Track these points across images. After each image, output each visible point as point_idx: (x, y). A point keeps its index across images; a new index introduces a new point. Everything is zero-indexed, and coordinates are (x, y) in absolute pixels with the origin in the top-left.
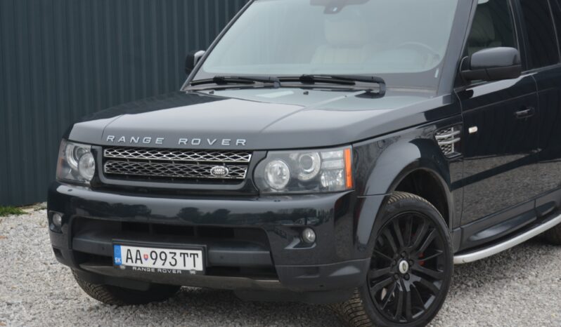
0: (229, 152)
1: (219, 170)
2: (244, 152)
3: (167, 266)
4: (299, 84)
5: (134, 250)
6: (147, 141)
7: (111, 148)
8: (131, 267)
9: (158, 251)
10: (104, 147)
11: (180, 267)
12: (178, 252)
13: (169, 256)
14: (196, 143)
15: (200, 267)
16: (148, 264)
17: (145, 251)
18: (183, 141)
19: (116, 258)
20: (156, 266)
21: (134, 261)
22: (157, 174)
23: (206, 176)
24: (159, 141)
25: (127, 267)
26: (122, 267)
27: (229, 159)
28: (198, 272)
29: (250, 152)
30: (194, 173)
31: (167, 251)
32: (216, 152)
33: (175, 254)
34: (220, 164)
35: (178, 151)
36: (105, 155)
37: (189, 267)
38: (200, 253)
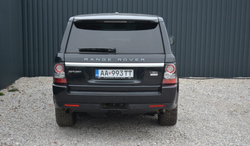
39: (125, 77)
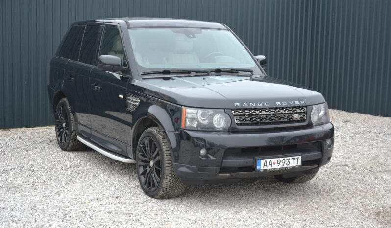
0: (298, 107)
1: (296, 116)
2: (303, 107)
3: (285, 166)
4: (213, 73)
5: (268, 161)
6: (260, 105)
7: (236, 110)
8: (267, 170)
9: (281, 159)
10: (233, 110)
11: (291, 165)
12: (291, 158)
13: (287, 161)
14: (285, 104)
15: (300, 164)
16: (276, 167)
17: (274, 160)
18: (278, 103)
19: (257, 167)
20: (280, 167)
21: (268, 166)
22: (268, 121)
23: (291, 120)
24: (267, 104)
25: (264, 170)
26: (261, 171)
27: (298, 111)
28: (299, 166)
29: (306, 106)
30: (285, 119)
31: (286, 158)
32: (293, 108)
33: (289, 159)
34: (296, 113)
35: (276, 108)
36: (234, 114)
37: (295, 164)
38: (300, 157)
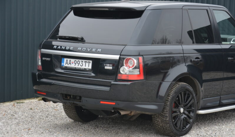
39: (84, 69)
